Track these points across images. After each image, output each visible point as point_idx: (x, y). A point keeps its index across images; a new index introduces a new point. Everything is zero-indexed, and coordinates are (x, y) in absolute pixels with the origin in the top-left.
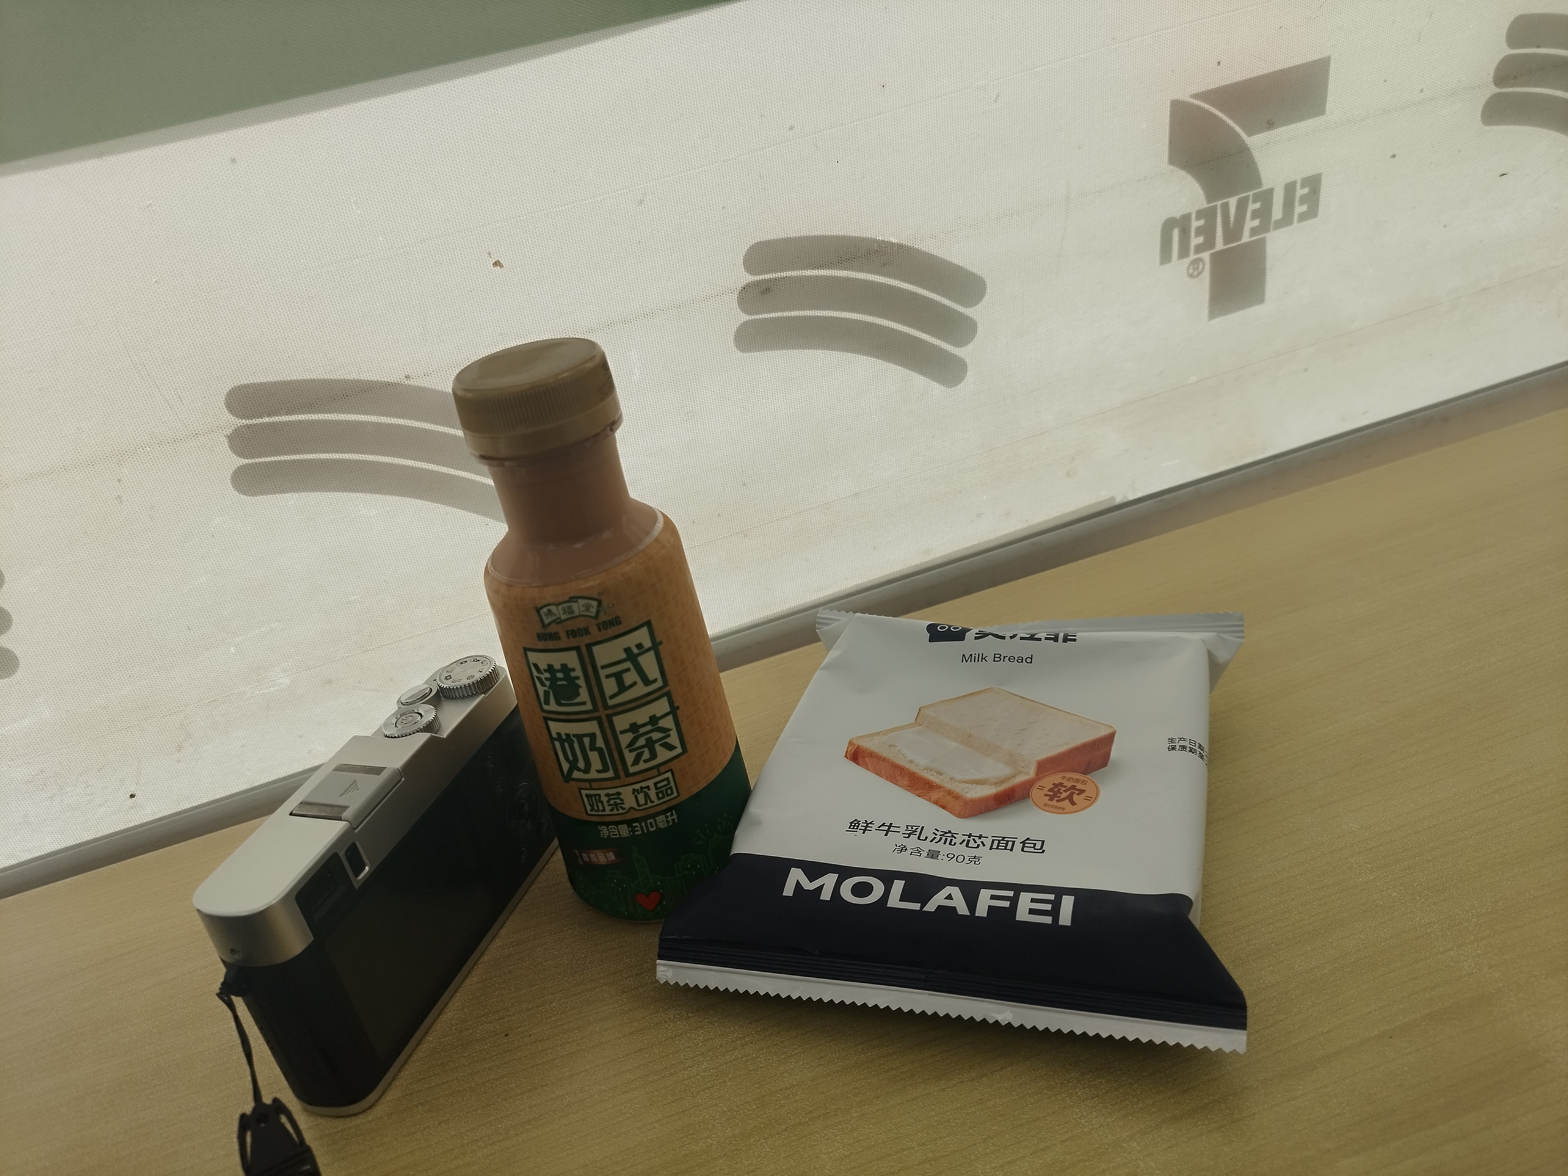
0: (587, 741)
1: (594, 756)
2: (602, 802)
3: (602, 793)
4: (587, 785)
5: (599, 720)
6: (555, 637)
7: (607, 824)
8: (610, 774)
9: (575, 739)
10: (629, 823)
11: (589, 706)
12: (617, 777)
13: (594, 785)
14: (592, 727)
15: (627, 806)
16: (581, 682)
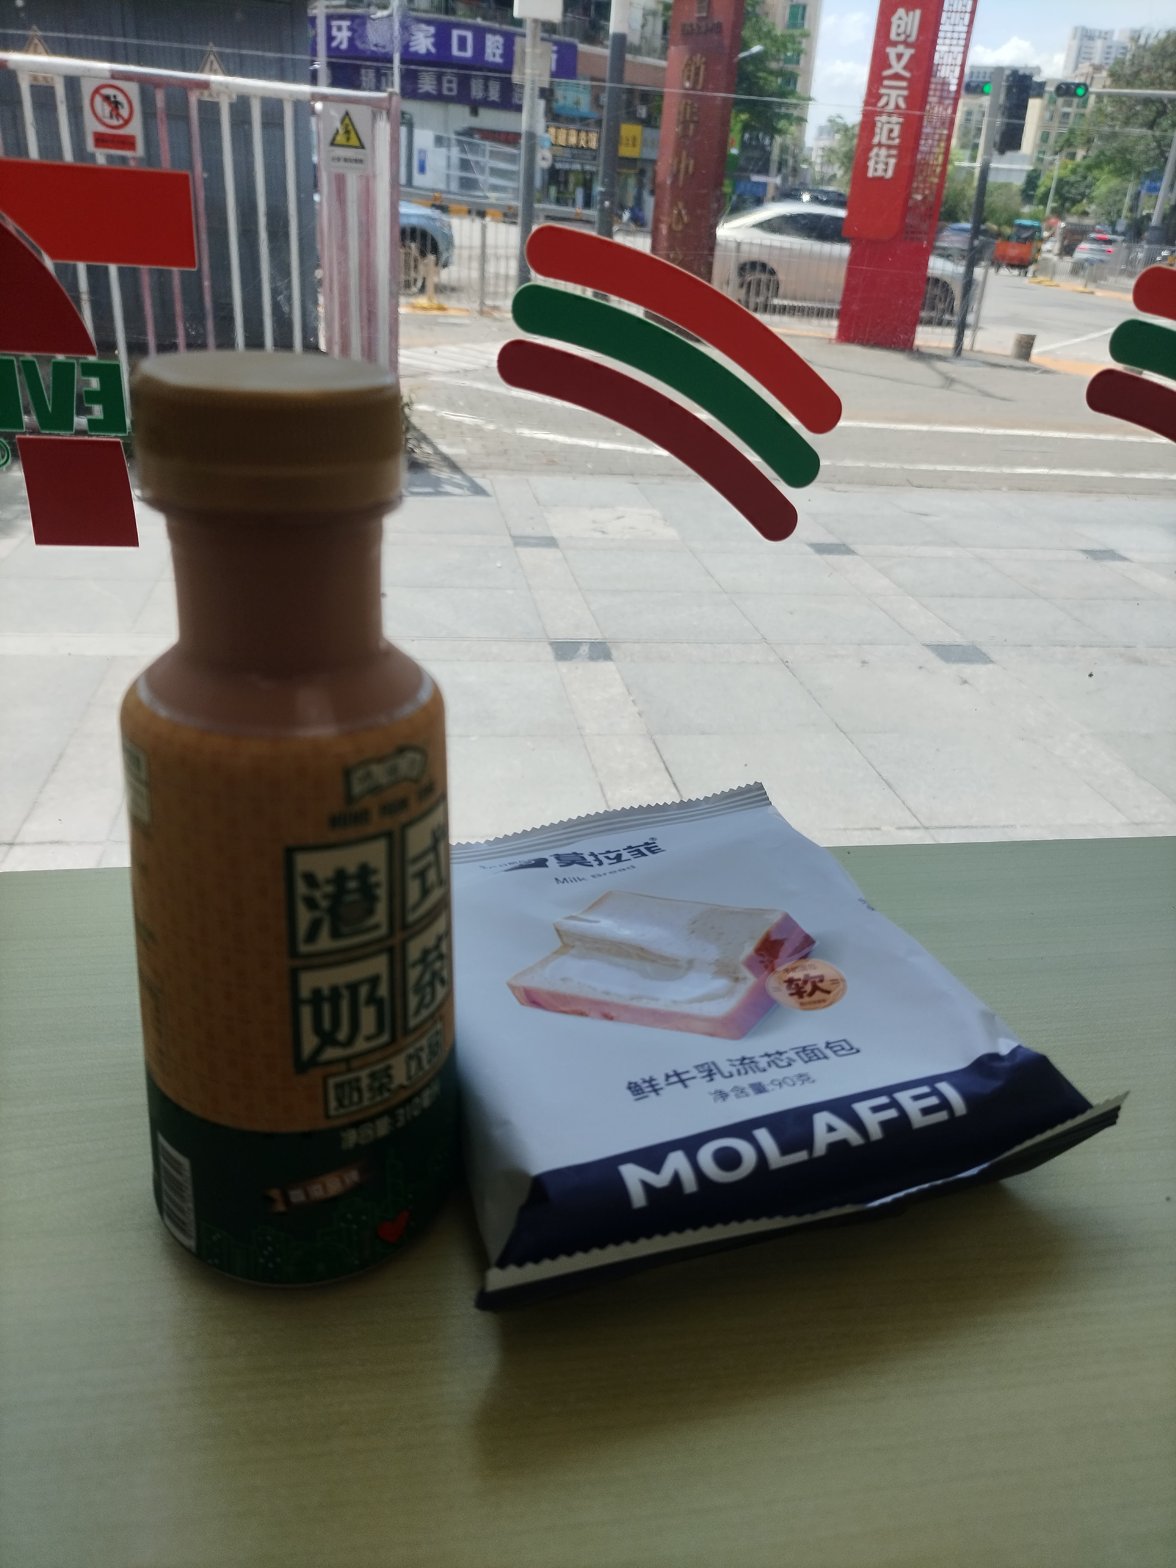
0: (364, 991)
1: (368, 1017)
2: (359, 1090)
3: (364, 1074)
4: (342, 1067)
5: (390, 950)
6: (362, 817)
7: (356, 1125)
8: (385, 1038)
9: (345, 993)
10: (390, 1112)
11: (383, 931)
12: (393, 1040)
13: (355, 1064)
14: (379, 965)
15: (393, 1086)
16: (382, 893)
